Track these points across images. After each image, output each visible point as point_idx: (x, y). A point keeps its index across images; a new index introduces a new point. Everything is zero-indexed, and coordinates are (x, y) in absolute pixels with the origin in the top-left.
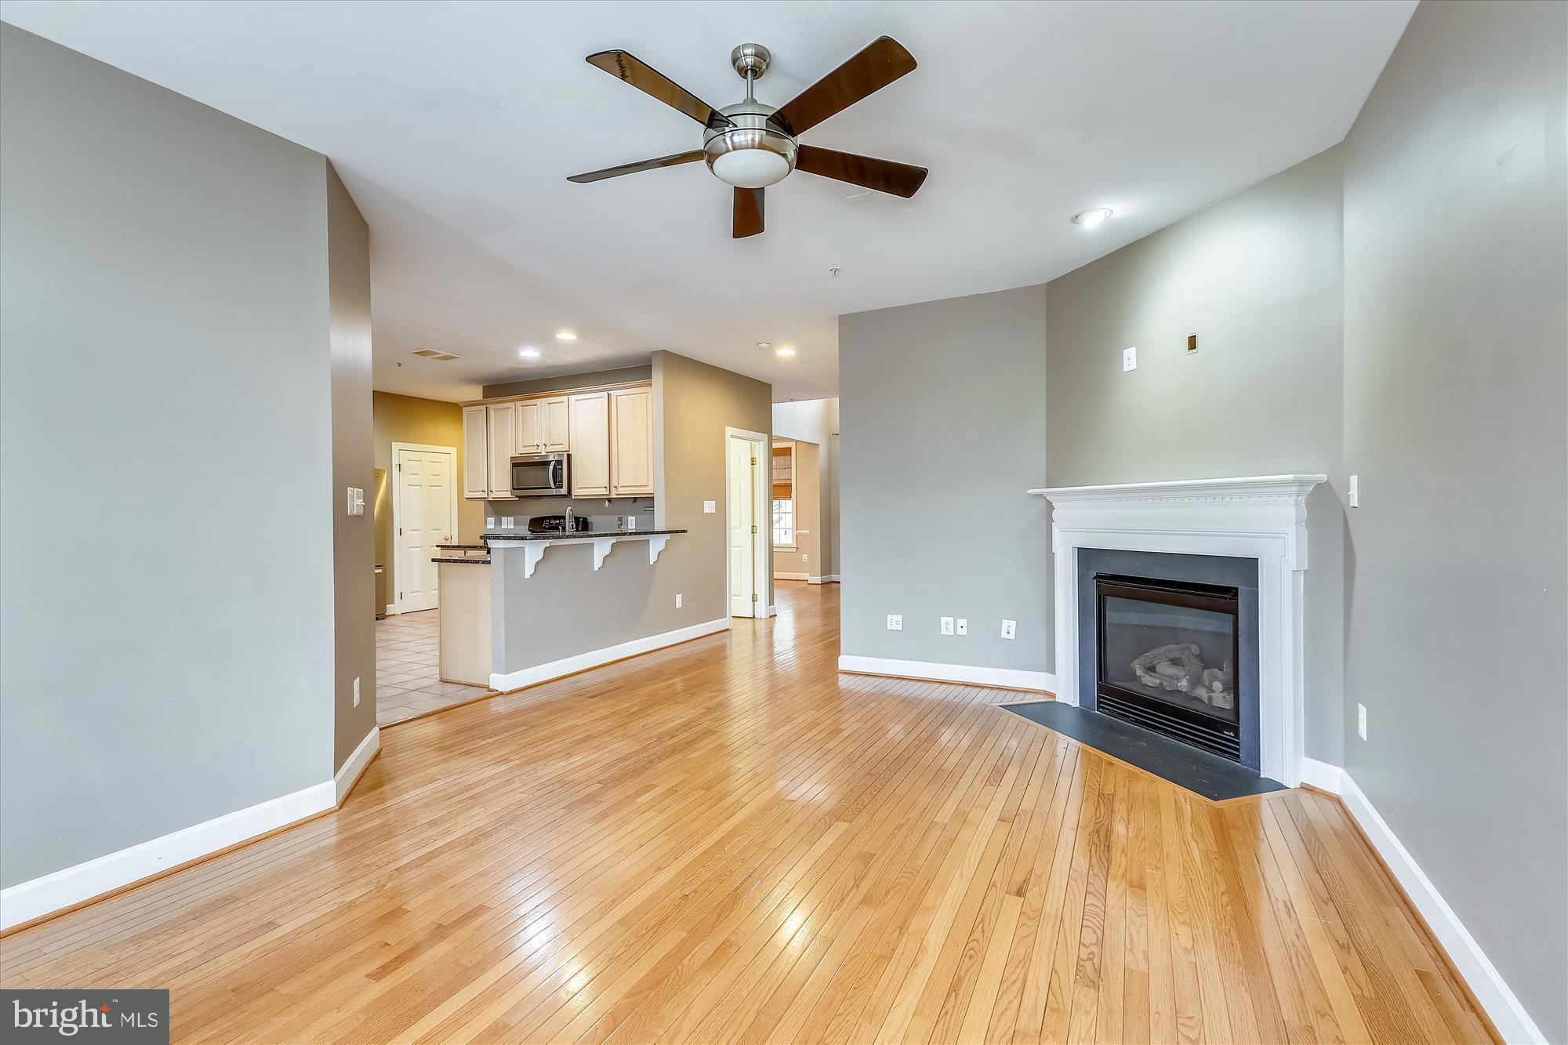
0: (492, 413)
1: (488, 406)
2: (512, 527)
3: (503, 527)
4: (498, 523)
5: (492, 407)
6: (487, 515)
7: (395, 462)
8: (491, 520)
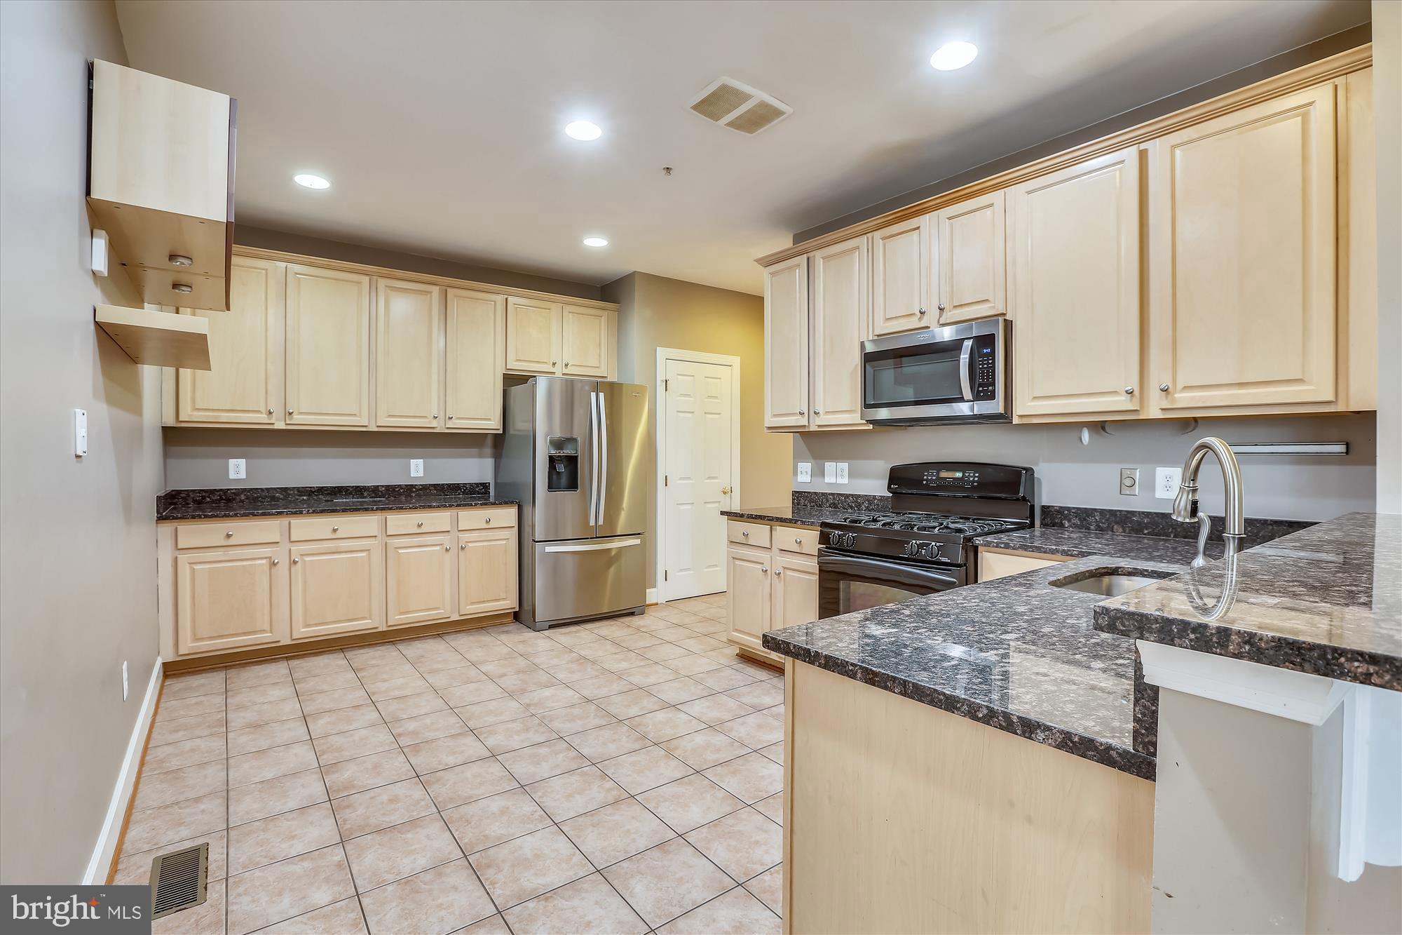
0: (819, 264)
1: (811, 255)
2: (845, 481)
3: (827, 480)
4: (819, 472)
5: (818, 256)
6: (798, 457)
7: (660, 377)
8: (805, 468)
